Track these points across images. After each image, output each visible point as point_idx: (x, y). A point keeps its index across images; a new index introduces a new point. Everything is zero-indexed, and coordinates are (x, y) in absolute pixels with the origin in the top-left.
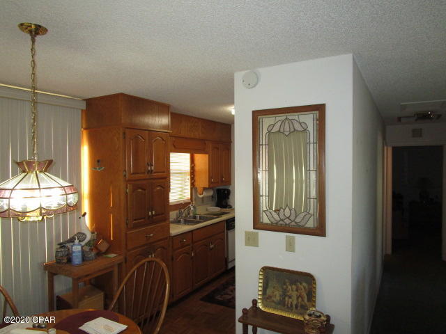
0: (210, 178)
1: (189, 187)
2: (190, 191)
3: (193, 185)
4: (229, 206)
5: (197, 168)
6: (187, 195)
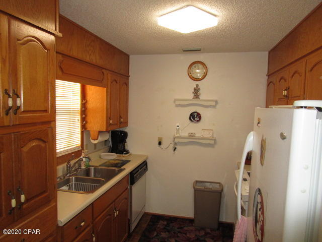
0: (108, 118)
1: (79, 130)
2: (79, 135)
3: (84, 127)
4: (126, 151)
5: (90, 105)
6: (76, 141)
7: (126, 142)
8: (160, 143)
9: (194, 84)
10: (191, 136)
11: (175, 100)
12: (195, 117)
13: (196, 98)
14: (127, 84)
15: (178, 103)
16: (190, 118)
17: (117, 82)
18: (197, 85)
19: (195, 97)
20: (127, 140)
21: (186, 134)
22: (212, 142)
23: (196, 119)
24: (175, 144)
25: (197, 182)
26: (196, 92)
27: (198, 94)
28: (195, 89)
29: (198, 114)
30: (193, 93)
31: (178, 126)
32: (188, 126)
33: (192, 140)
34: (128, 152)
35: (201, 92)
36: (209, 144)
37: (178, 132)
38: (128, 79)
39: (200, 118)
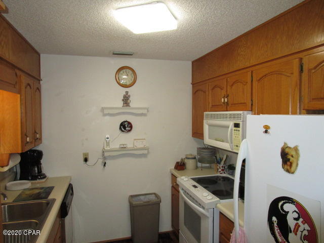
4: (42, 175)
7: (41, 164)
8: (86, 160)
9: (123, 91)
10: (123, 148)
11: (103, 109)
12: (126, 127)
13: (127, 106)
14: (39, 89)
15: (106, 112)
16: (120, 128)
17: (30, 87)
18: (127, 92)
19: (125, 105)
20: (42, 161)
21: (117, 146)
22: (146, 152)
23: (127, 129)
24: (105, 158)
25: (132, 196)
26: (126, 100)
27: (129, 101)
28: (125, 97)
29: (129, 123)
30: (123, 100)
31: (108, 138)
32: (118, 136)
33: (124, 152)
34: (44, 177)
35: (130, 99)
36: (143, 154)
37: (108, 144)
38: (39, 83)
39: (131, 127)
